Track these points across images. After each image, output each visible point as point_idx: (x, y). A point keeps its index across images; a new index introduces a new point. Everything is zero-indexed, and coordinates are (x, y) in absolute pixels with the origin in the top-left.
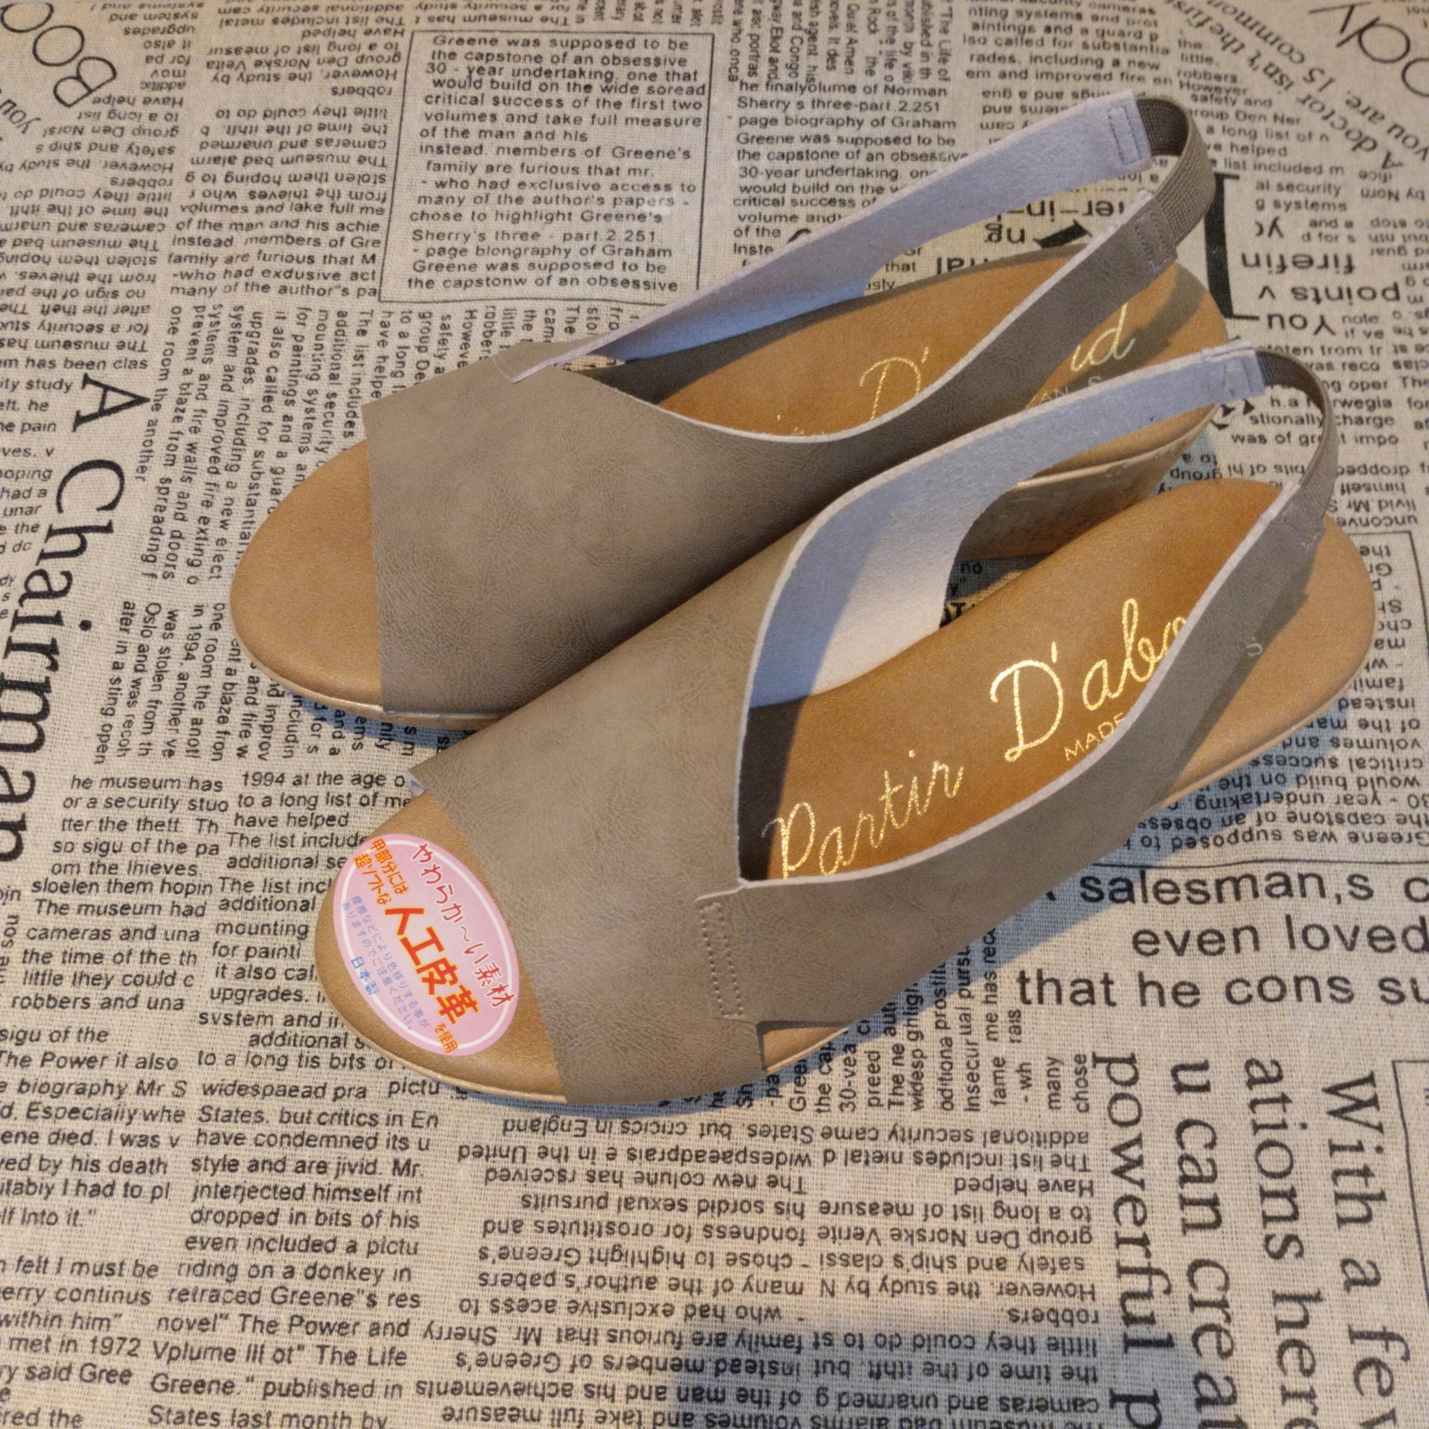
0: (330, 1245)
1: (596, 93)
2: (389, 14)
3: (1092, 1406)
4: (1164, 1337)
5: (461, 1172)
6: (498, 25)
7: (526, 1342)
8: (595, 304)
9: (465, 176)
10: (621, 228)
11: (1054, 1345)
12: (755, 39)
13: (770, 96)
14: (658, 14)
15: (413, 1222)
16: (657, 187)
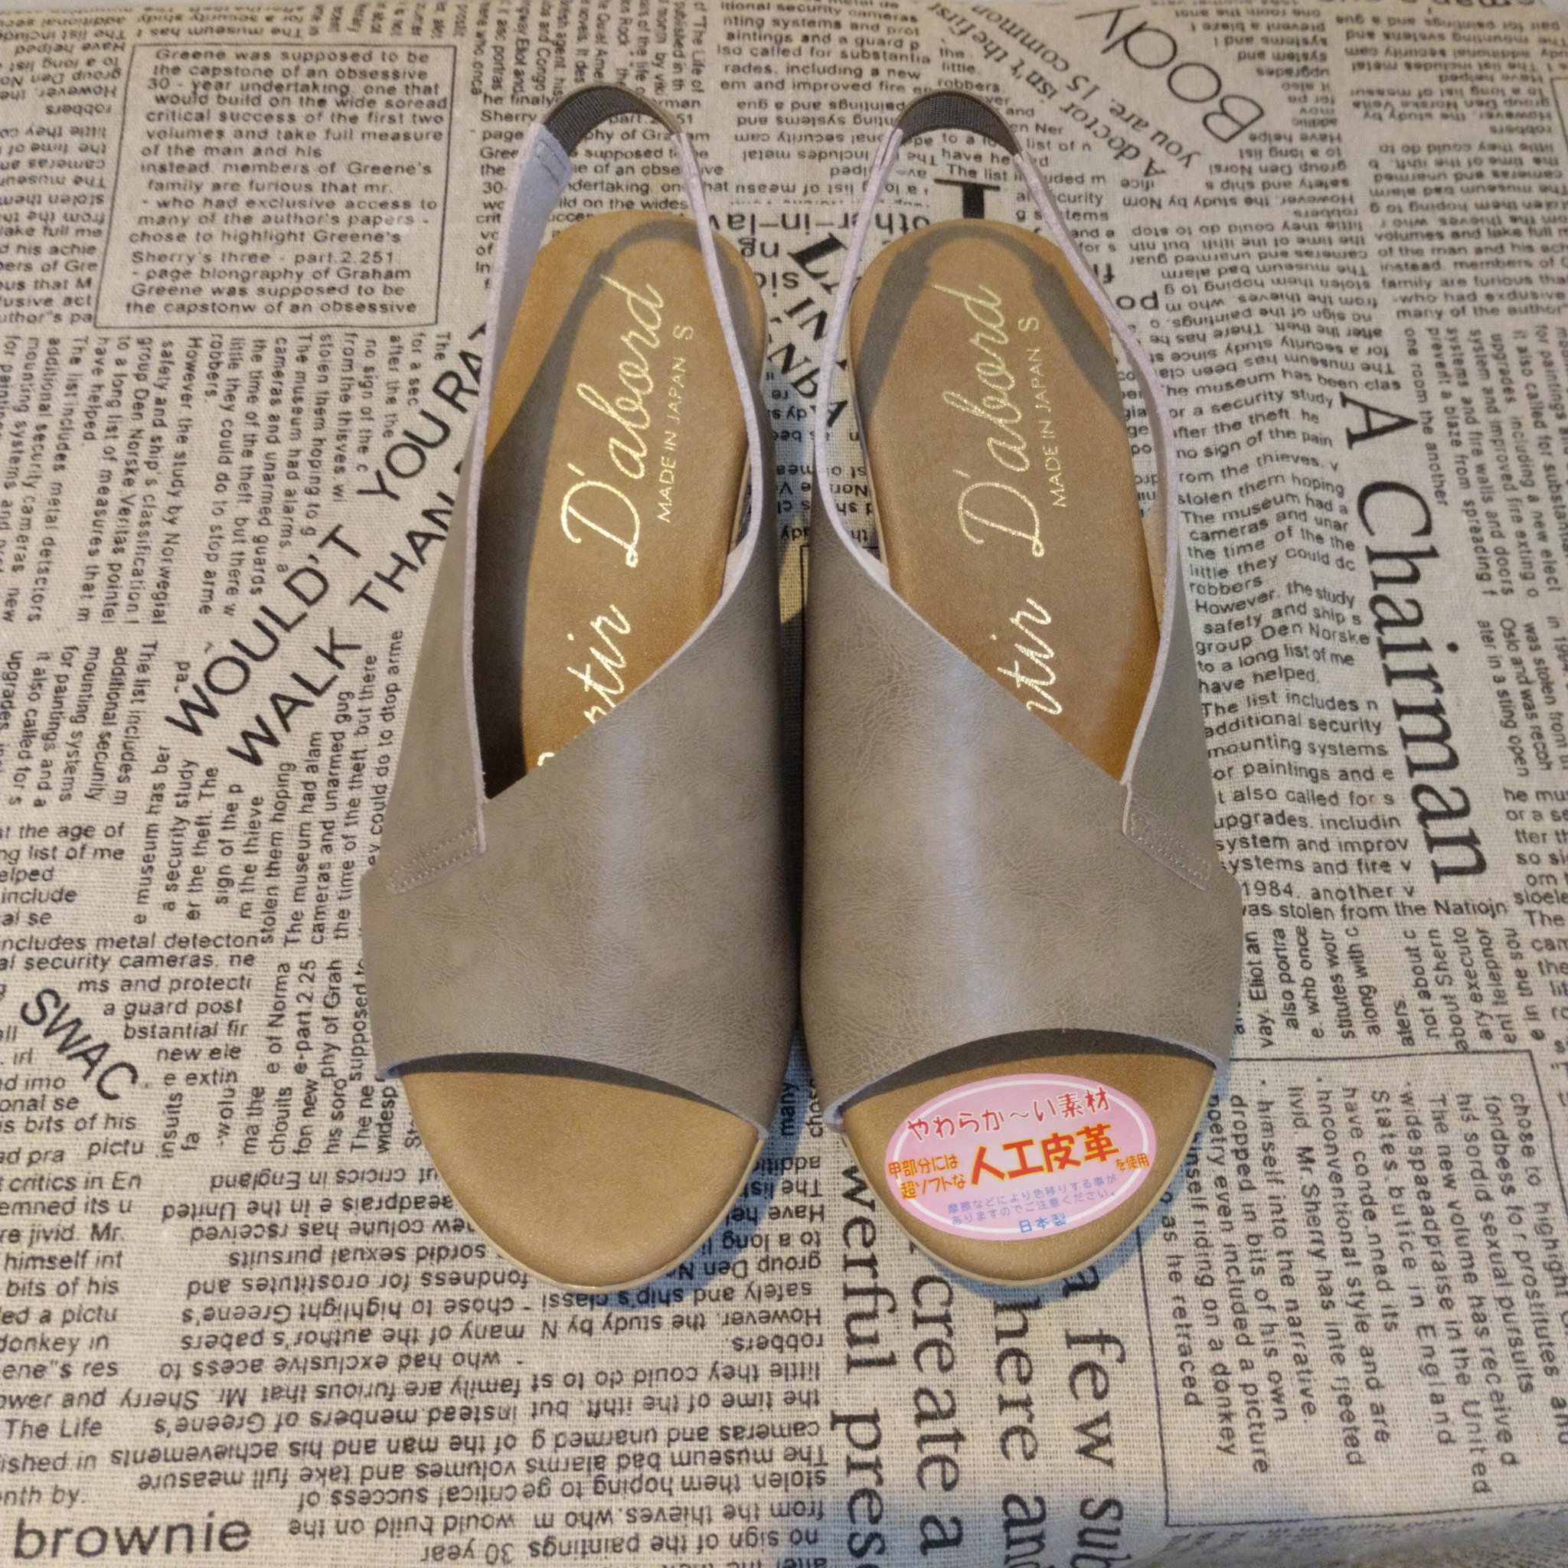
0: (22, 1317)
1: (331, 107)
2: (109, 28)
3: (813, 1429)
4: (887, 1355)
5: (165, 1233)
6: (226, 37)
7: (229, 1404)
8: (329, 331)
9: (188, 195)
10: (357, 248)
11: (777, 1371)
12: (499, 51)
13: (516, 109)
14: (397, 25)
15: (113, 1288)
16: (396, 205)
